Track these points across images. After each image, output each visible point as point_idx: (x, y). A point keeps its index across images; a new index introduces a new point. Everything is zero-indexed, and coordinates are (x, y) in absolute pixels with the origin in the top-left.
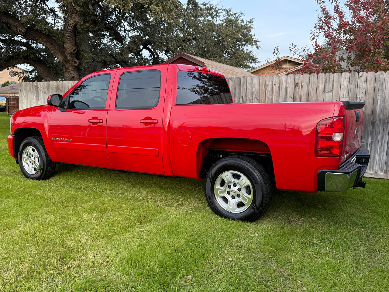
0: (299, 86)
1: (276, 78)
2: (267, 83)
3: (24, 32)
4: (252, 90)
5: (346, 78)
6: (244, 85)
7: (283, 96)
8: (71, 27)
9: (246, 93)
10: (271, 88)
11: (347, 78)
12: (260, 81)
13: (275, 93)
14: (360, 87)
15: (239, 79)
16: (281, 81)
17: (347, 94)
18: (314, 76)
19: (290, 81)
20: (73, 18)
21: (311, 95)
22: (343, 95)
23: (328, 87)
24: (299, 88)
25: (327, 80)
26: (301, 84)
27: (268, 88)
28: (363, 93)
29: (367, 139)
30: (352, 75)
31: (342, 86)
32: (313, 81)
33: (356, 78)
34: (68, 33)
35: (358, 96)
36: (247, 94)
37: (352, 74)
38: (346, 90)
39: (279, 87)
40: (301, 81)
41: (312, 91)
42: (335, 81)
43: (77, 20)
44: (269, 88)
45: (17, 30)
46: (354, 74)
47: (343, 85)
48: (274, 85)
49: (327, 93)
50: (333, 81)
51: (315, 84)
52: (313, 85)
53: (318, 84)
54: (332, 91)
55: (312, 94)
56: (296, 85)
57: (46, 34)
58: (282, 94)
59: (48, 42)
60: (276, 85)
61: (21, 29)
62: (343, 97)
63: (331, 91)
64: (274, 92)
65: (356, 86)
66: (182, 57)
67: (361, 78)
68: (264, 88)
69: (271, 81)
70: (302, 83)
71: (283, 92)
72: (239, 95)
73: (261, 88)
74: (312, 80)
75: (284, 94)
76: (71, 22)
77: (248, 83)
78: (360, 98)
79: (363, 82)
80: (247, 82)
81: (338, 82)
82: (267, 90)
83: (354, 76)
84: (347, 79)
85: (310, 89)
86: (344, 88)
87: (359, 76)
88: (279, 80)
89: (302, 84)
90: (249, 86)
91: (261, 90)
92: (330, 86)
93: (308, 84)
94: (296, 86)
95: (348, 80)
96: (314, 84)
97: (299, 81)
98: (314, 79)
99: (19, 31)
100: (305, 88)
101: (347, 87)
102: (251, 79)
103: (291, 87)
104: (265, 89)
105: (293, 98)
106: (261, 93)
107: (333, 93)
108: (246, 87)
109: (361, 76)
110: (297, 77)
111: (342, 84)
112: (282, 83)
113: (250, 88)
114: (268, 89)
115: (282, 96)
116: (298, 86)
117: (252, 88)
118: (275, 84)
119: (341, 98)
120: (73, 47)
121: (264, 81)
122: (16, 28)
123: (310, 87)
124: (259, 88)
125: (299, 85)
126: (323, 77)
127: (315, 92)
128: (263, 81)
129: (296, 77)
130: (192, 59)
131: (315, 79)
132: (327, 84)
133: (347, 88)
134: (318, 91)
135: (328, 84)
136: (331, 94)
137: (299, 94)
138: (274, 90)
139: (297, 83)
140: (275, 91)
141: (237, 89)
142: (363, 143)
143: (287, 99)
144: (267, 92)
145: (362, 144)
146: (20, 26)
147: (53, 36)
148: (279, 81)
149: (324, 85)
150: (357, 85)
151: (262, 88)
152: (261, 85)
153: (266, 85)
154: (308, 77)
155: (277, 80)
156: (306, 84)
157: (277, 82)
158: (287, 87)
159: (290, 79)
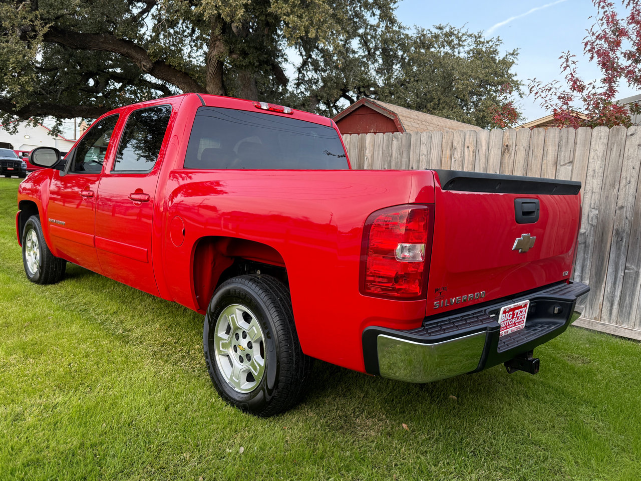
0: (510, 152)
1: (470, 136)
2: (455, 144)
3: (150, 68)
4: (429, 156)
5: (600, 138)
6: (416, 147)
7: (481, 169)
8: (214, 61)
9: (418, 161)
10: (461, 154)
11: (602, 137)
12: (442, 141)
13: (468, 164)
14: (628, 155)
15: (408, 136)
16: (478, 141)
17: (601, 170)
18: (539, 132)
19: (494, 141)
20: (217, 46)
21: (531, 170)
22: (594, 171)
23: (565, 155)
24: (510, 155)
25: (564, 141)
26: (514, 148)
27: (455, 153)
28: (633, 168)
29: (638, 263)
30: (614, 132)
31: (592, 154)
32: (537, 143)
33: (621, 139)
34: (211, 70)
35: (624, 174)
36: (420, 162)
37: (613, 130)
38: (599, 162)
39: (475, 152)
40: (515, 142)
41: (533, 161)
42: (578, 142)
43: (222, 50)
44: (457, 155)
45: (141, 66)
46: (618, 130)
47: (595, 151)
48: (466, 148)
49: (561, 165)
50: (576, 144)
51: (540, 148)
52: (535, 150)
53: (545, 149)
54: (571, 162)
55: (534, 168)
56: (506, 149)
57: (181, 71)
58: (480, 166)
59: (185, 83)
60: (470, 148)
61: (145, 64)
62: (593, 176)
63: (569, 163)
64: (466, 162)
65: (621, 154)
66: (365, 104)
67: (633, 137)
68: (448, 153)
69: (462, 141)
70: (516, 145)
71: (481, 162)
72: (407, 165)
73: (444, 153)
74: (535, 142)
75: (483, 165)
76: (214, 54)
77: (423, 144)
78: (628, 177)
79: (636, 147)
80: (421, 143)
81: (585, 146)
82: (454, 158)
83: (618, 133)
84: (602, 140)
85: (530, 158)
86: (596, 157)
87: (629, 134)
88: (475, 140)
89: (517, 148)
90: (424, 150)
91: (443, 157)
92: (568, 154)
93: (528, 149)
94: (504, 152)
95: (606, 141)
96: (537, 148)
97: (511, 142)
98: (538, 139)
99: (144, 67)
100: (521, 155)
101: (601, 156)
102: (429, 137)
103: (495, 154)
104: (452, 155)
106: (443, 162)
107: (574, 167)
108: (418, 151)
109: (631, 135)
110: (508, 134)
111: (592, 150)
112: (481, 145)
113: (425, 153)
114: (455, 155)
116: (508, 151)
117: (429, 153)
118: (468, 147)
119: (588, 177)
120: (219, 91)
121: (450, 141)
122: (140, 63)
123: (531, 154)
124: (440, 153)
125: (511, 149)
126: (555, 135)
127: (539, 164)
128: (448, 140)
129: (505, 133)
131: (540, 139)
132: (563, 149)
133: (603, 157)
134: (545, 162)
135: (566, 149)
136: (570, 168)
137: (511, 167)
138: (466, 158)
139: (507, 146)
140: (468, 160)
141: (405, 155)
142: (629, 269)
144: (453, 160)
145: (626, 271)
146: (145, 59)
147: (192, 74)
148: (475, 142)
149: (556, 151)
150: (622, 152)
151: (446, 154)
152: (444, 148)
153: (453, 149)
154: (527, 134)
155: (471, 140)
156: (524, 147)
157: (471, 144)
158: (489, 152)
159: (494, 138)
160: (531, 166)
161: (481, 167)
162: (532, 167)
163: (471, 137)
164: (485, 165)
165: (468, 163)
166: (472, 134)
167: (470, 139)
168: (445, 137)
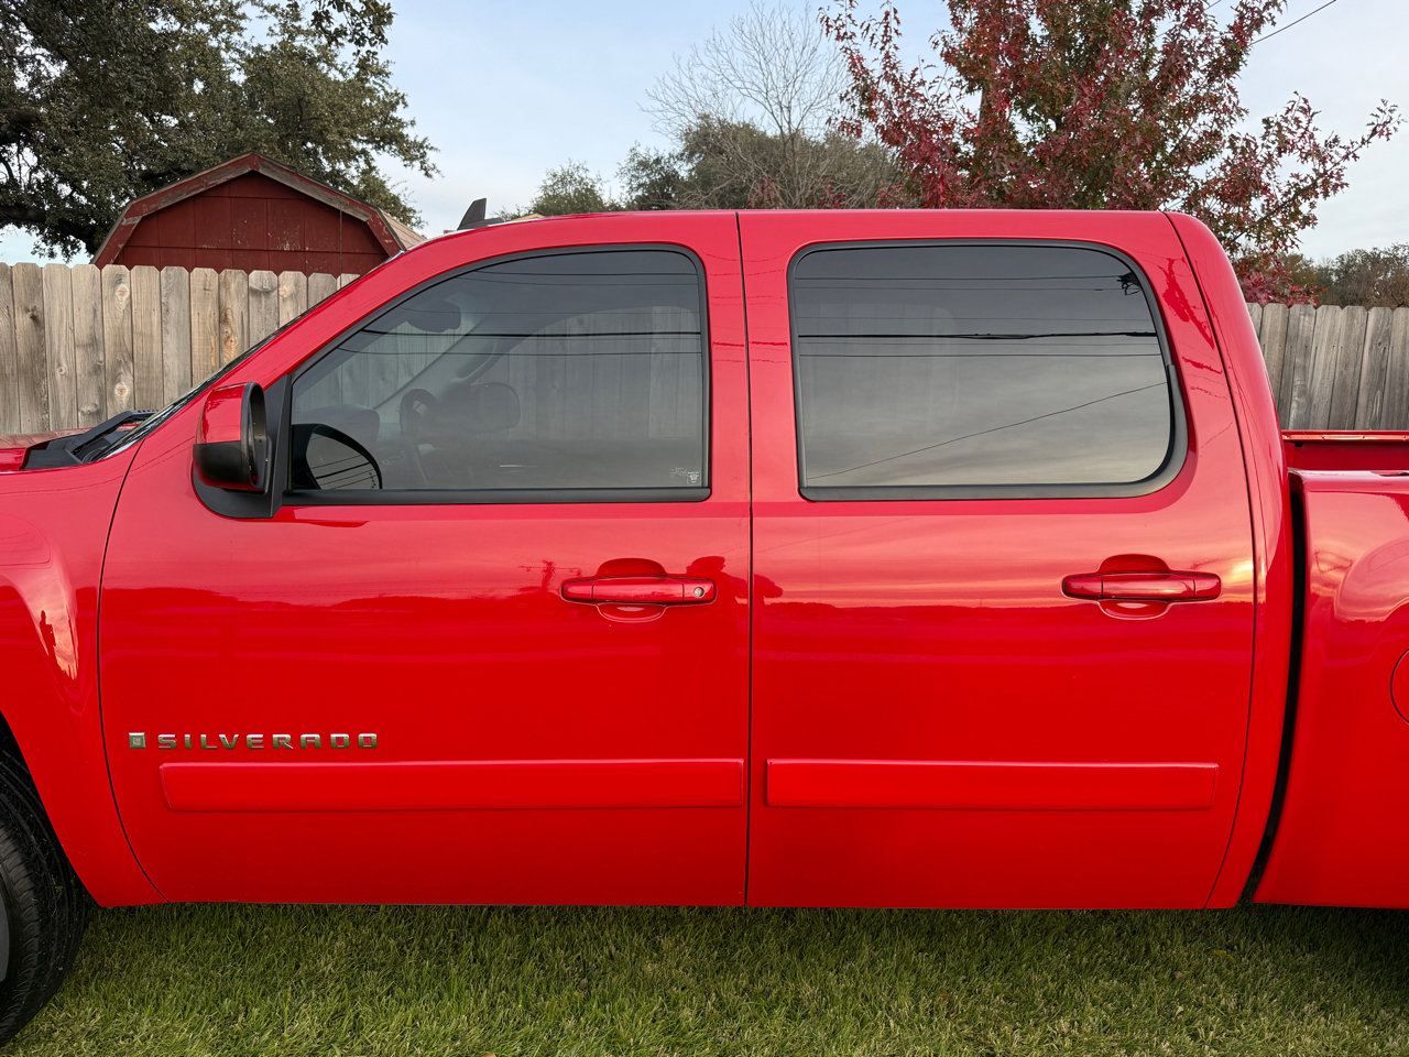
66: (261, 171)
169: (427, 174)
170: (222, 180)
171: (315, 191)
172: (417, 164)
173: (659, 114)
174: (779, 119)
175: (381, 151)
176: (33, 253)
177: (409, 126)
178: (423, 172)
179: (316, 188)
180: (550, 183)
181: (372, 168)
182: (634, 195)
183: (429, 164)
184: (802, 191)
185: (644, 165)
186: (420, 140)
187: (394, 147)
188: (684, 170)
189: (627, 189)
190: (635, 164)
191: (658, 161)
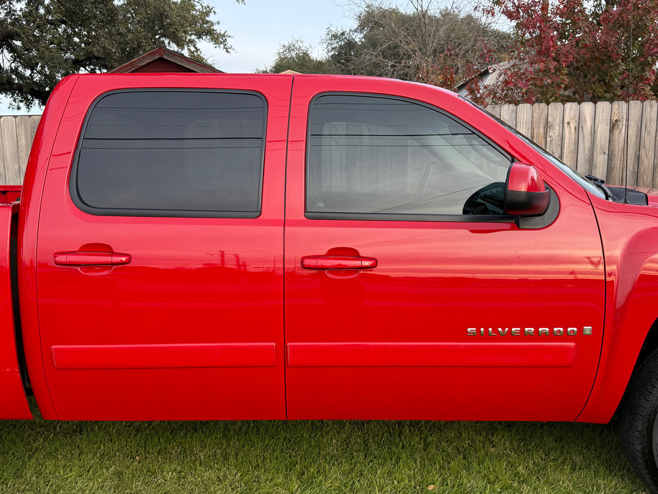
0: (620, 128)
1: (571, 109)
2: (550, 119)
7: (587, 150)
10: (559, 132)
12: (533, 116)
13: (569, 144)
16: (581, 115)
18: (651, 106)
19: (601, 115)
21: (644, 146)
24: (621, 131)
27: (551, 130)
32: (650, 117)
39: (578, 129)
40: (625, 117)
41: (646, 136)
44: (554, 133)
48: (566, 125)
51: (653, 123)
52: (648, 125)
55: (647, 145)
56: (613, 126)
58: (584, 146)
60: (571, 125)
64: (566, 141)
66: (164, 57)
68: (542, 130)
69: (560, 116)
70: (627, 120)
71: (585, 141)
73: (535, 131)
74: (648, 115)
75: (588, 144)
82: (550, 137)
85: (643, 134)
88: (578, 115)
89: (628, 123)
91: (535, 136)
93: (640, 123)
94: (613, 128)
96: (650, 123)
97: (621, 116)
98: (650, 112)
100: (633, 131)
103: (603, 130)
104: (546, 134)
105: (607, 153)
110: (617, 107)
112: (585, 120)
114: (550, 133)
115: (584, 150)
116: (618, 127)
118: (568, 123)
121: (544, 116)
123: (644, 129)
125: (621, 125)
127: (653, 140)
128: (541, 114)
129: (613, 107)
130: (193, 64)
131: (653, 113)
137: (621, 144)
138: (567, 136)
139: (616, 121)
140: (569, 139)
143: (595, 155)
144: (548, 139)
148: (577, 117)
151: (538, 132)
152: (535, 125)
153: (547, 126)
154: (639, 107)
155: (572, 114)
156: (636, 122)
157: (573, 119)
158: (596, 129)
159: (601, 112)
160: (644, 143)
161: (586, 147)
162: (646, 143)
163: (573, 111)
164: (591, 144)
165: (569, 142)
166: (573, 108)
167: (570, 113)
168: (537, 111)
169: (227, 51)
170: (145, 63)
171: (194, 66)
172: (222, 46)
173: (347, 7)
174: (416, 5)
175: (201, 40)
176: (9, 108)
177: (217, 25)
178: (225, 50)
179: (194, 65)
180: (282, 51)
181: (197, 50)
182: (330, 54)
183: (228, 45)
184: (430, 46)
185: (335, 36)
186: (222, 32)
187: (208, 37)
188: (358, 38)
189: (326, 51)
190: (330, 36)
191: (343, 34)
